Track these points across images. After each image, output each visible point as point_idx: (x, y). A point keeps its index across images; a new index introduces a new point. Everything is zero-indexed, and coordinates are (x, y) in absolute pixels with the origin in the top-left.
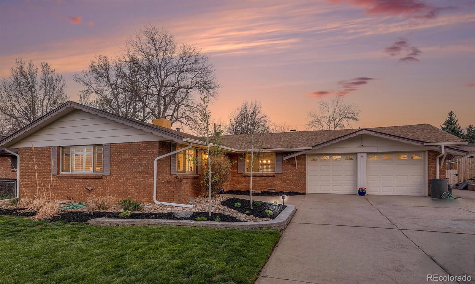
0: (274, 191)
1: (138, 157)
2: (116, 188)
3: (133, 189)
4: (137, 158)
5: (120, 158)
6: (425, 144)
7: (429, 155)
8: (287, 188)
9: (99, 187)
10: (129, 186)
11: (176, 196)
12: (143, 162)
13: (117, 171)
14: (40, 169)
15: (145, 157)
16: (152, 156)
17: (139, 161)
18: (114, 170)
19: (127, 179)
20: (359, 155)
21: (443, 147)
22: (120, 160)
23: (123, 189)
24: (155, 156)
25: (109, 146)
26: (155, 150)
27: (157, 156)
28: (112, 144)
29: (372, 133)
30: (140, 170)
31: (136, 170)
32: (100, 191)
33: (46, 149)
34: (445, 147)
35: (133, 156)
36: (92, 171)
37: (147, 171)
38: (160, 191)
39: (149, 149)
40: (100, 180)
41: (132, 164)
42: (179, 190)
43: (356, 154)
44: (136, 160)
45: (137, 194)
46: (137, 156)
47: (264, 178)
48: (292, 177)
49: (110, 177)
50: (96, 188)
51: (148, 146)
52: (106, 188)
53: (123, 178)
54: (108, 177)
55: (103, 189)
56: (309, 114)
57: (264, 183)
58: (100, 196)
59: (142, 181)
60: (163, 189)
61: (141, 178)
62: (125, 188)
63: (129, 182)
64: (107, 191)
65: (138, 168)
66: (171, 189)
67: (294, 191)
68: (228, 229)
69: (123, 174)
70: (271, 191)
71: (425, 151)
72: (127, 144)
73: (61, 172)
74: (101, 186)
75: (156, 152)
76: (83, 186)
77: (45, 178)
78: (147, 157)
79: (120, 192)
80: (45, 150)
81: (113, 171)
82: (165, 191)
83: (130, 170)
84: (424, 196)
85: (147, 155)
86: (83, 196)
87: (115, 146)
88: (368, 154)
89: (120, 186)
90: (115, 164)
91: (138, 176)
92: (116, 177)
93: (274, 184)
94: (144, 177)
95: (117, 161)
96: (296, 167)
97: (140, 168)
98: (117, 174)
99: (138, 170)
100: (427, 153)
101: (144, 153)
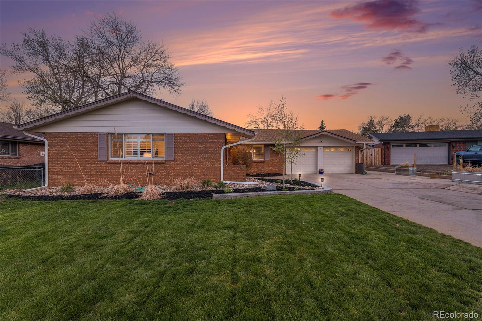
0: (263, 173)
1: (205, 145)
2: (181, 172)
3: (199, 172)
4: (203, 146)
5: (185, 146)
6: (356, 142)
7: (355, 149)
8: (273, 170)
9: (161, 171)
10: (196, 170)
11: (241, 176)
12: (209, 150)
13: (181, 157)
14: (81, 155)
15: (211, 145)
16: (219, 145)
17: (205, 149)
18: (179, 156)
19: (193, 164)
20: (319, 147)
21: (365, 144)
22: (186, 148)
23: (189, 172)
24: (222, 145)
25: (173, 135)
26: (221, 140)
27: (223, 145)
28: (176, 134)
29: (329, 134)
30: (207, 156)
31: (202, 156)
32: (163, 175)
33: (90, 135)
34: (366, 144)
35: (199, 144)
36: (152, 157)
37: (214, 157)
38: (226, 173)
39: (215, 139)
40: (162, 165)
41: (199, 151)
42: (243, 172)
43: (317, 147)
44: (202, 148)
45: (203, 176)
46: (203, 144)
47: (255, 163)
48: (277, 162)
49: (174, 162)
50: (158, 172)
51: (214, 137)
52: (169, 172)
53: (189, 163)
54: (171, 162)
55: (166, 173)
56: (249, 115)
57: (256, 168)
58: (163, 180)
59: (209, 165)
60: (230, 171)
61: (207, 162)
62: (191, 172)
63: (195, 166)
64: (171, 175)
65: (204, 154)
66: (236, 171)
67: (278, 172)
68: (312, 194)
69: (188, 159)
70: (261, 173)
71: (353, 147)
72: (193, 134)
73: (110, 158)
74: (163, 171)
75: (223, 142)
76: (141, 170)
77: (88, 163)
78: (213, 145)
79: (185, 175)
80: (88, 136)
81: (177, 157)
82: (231, 173)
83: (196, 156)
84: (352, 173)
85: (214, 144)
86: (141, 180)
87: (179, 136)
88: (324, 147)
89: (185, 170)
90: (180, 151)
91: (204, 161)
92: (181, 163)
93: (263, 168)
94: (211, 162)
95: (182, 149)
96: (279, 155)
97: (207, 154)
98: (182, 159)
99: (205, 156)
100: (354, 147)
101: (211, 142)
